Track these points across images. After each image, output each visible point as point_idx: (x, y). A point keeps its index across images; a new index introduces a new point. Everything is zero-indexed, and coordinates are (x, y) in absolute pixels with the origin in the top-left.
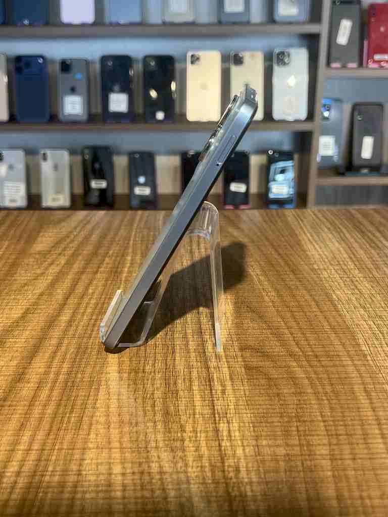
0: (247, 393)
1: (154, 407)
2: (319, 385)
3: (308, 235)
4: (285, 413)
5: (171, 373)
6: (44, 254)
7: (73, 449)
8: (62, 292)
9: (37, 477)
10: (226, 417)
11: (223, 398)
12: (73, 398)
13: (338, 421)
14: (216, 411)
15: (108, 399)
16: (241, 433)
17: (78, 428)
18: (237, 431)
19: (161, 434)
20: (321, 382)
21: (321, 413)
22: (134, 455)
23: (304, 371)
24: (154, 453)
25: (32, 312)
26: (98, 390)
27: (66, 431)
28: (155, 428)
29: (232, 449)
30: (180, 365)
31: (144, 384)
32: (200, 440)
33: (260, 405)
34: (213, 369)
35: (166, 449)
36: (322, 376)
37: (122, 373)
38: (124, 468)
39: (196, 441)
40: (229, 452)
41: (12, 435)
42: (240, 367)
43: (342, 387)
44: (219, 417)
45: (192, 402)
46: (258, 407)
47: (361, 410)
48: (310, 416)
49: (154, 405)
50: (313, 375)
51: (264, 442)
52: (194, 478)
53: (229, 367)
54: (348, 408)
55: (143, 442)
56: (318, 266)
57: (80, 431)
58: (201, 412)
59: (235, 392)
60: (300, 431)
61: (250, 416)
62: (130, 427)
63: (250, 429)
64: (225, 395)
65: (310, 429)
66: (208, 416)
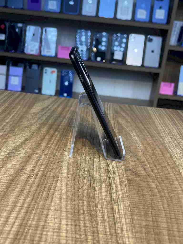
0: (128, 192)
2: (162, 192)
3: (159, 120)
4: (146, 204)
5: (92, 178)
6: (36, 114)
7: (43, 209)
8: (43, 132)
9: (25, 221)
10: (118, 203)
11: (116, 193)
12: (45, 184)
13: (172, 211)
14: (113, 199)
15: (61, 186)
16: (124, 211)
17: (46, 199)
18: (123, 210)
19: (86, 207)
21: (163, 206)
22: (73, 215)
23: (155, 184)
24: (82, 216)
25: (28, 140)
26: (57, 181)
27: (40, 200)
28: (83, 204)
29: (120, 219)
30: (96, 175)
31: (79, 181)
32: (104, 213)
33: (134, 199)
34: (112, 178)
35: (88, 215)
36: (164, 188)
37: (68, 174)
38: (67, 221)
39: (103, 212)
40: (118, 220)
41: (14, 199)
42: (125, 179)
43: (174, 195)
44: (114, 202)
45: (101, 193)
48: (158, 207)
49: (83, 192)
50: (160, 187)
51: (135, 218)
52: (101, 231)
53: (119, 178)
54: (176, 205)
55: (77, 210)
56: (163, 135)
57: (47, 200)
58: (105, 198)
59: (122, 191)
60: (153, 214)
61: (129, 204)
62: (71, 202)
63: (129, 210)
64: (117, 192)
65: (158, 214)
66: (109, 201)
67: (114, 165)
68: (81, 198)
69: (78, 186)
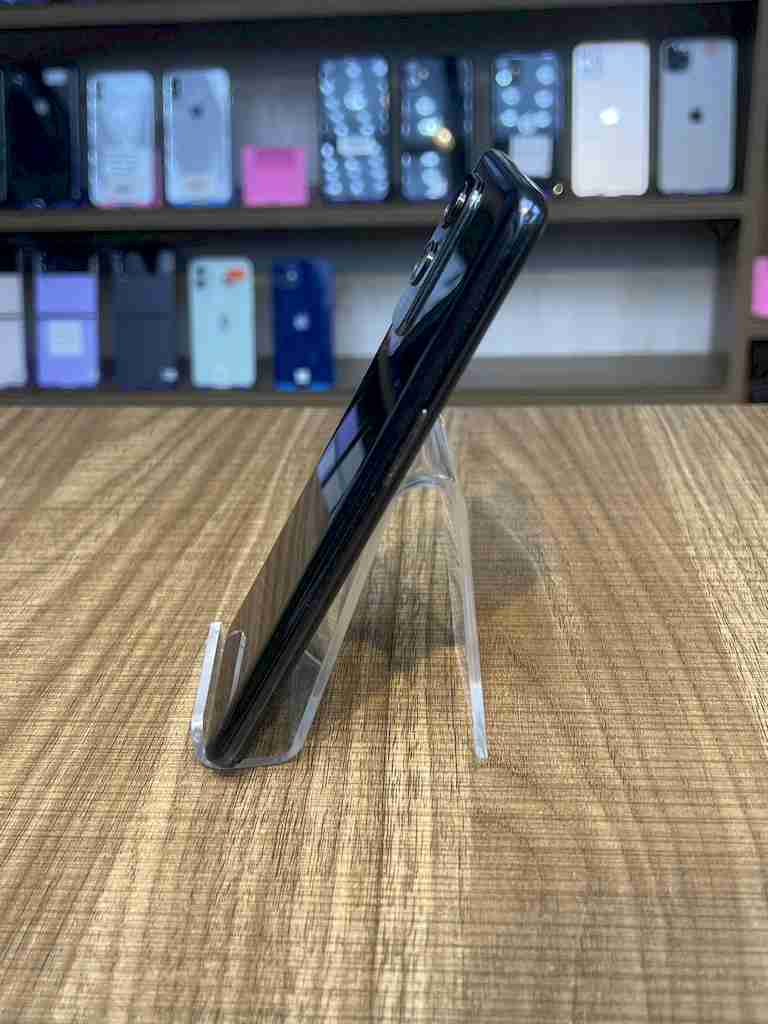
0: (467, 888)
1: (233, 916)
2: (650, 872)
3: (687, 471)
4: (551, 948)
6: (73, 511)
8: (89, 603)
10: (402, 954)
11: (406, 899)
12: (47, 883)
14: (380, 936)
15: (129, 889)
16: (431, 1001)
17: (39, 967)
18: (421, 995)
19: (232, 994)
20: (656, 866)
21: (642, 952)
23: (618, 830)
25: (10, 653)
26: (110, 863)
28: (223, 978)
30: (318, 805)
31: (221, 855)
32: (324, 1017)
33: (493, 923)
34: (394, 819)
36: (662, 846)
37: (176, 819)
39: (315, 1017)
42: (464, 817)
43: (709, 880)
44: (385, 953)
45: (326, 908)
46: (488, 928)
47: (748, 949)
48: (614, 960)
49: (234, 910)
50: (639, 846)
53: (435, 815)
54: (716, 942)
56: (696, 550)
57: (44, 973)
58: (342, 935)
59: (436, 884)
60: (582, 1003)
61: (463, 953)
62: (164, 969)
63: (455, 991)
64: (412, 891)
65: (607, 999)
66: (359, 948)
67: (417, 743)
68: (219, 945)
69: (212, 878)
